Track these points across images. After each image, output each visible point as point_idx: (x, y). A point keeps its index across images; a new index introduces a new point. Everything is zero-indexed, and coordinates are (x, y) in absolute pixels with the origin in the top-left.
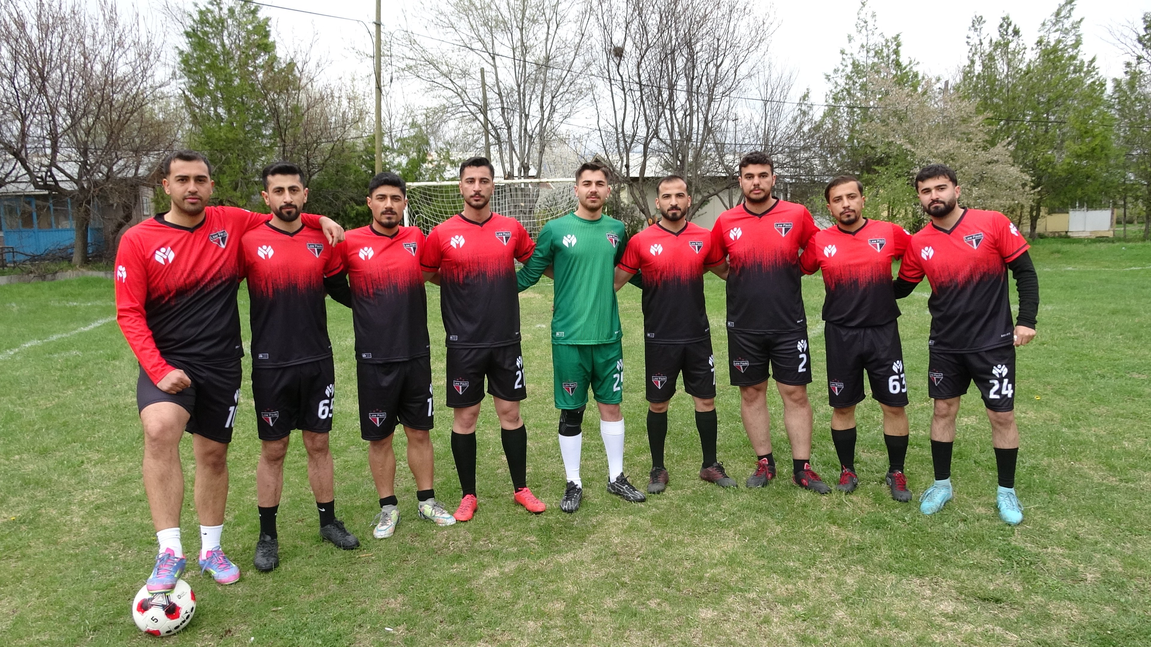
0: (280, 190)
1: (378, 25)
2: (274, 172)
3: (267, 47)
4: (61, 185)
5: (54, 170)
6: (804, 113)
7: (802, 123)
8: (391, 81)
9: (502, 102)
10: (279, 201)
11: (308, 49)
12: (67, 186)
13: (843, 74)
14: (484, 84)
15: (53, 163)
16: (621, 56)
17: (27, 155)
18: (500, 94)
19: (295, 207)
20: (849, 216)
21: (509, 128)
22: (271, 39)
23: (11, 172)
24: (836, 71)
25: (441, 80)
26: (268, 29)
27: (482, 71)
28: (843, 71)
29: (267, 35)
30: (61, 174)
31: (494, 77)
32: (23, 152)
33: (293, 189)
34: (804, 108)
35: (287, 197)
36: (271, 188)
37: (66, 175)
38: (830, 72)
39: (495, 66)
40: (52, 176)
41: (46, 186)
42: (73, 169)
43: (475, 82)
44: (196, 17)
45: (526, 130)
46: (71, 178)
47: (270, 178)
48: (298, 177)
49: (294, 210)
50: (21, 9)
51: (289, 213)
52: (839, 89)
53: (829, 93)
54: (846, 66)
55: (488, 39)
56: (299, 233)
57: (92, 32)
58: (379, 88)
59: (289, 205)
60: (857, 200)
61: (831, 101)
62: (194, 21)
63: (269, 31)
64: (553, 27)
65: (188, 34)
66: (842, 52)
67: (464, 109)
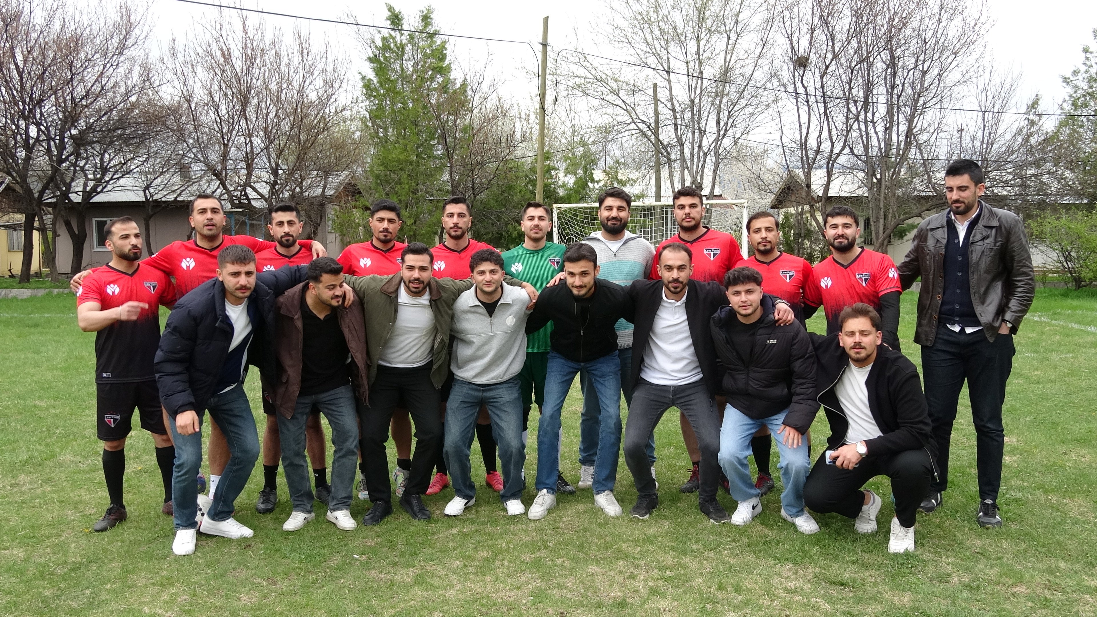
0: (281, 224)
1: (545, 45)
2: (277, 211)
3: (443, 70)
4: (253, 203)
5: (249, 190)
6: (1032, 123)
7: (1030, 135)
8: (556, 101)
9: (675, 118)
10: (278, 232)
11: (483, 70)
12: (258, 204)
13: (1086, 76)
14: (656, 100)
15: (248, 184)
16: (805, 67)
17: (226, 175)
18: (673, 110)
19: (292, 236)
20: (765, 246)
21: (682, 145)
22: (447, 62)
23: (216, 190)
24: (1075, 73)
25: (610, 98)
26: (445, 52)
27: (655, 86)
28: (1086, 72)
29: (443, 58)
30: (255, 193)
31: (668, 92)
32: (224, 173)
33: (290, 223)
34: (1031, 117)
35: (286, 228)
36: (274, 222)
37: (259, 193)
38: (1069, 74)
39: (669, 81)
40: (246, 195)
41: (240, 205)
42: (265, 190)
43: (648, 98)
44: (379, 43)
45: (700, 147)
46: (262, 196)
47: (274, 215)
48: (295, 213)
49: (291, 238)
50: (230, 42)
51: (288, 240)
52: (1080, 92)
53: (1067, 98)
54: (1091, 66)
55: (663, 53)
56: (297, 256)
57: (288, 61)
58: (543, 108)
59: (287, 234)
60: (773, 233)
61: (1068, 107)
62: (376, 47)
63: (445, 54)
64: (733, 36)
65: (371, 60)
66: (1086, 50)
67: (633, 126)
